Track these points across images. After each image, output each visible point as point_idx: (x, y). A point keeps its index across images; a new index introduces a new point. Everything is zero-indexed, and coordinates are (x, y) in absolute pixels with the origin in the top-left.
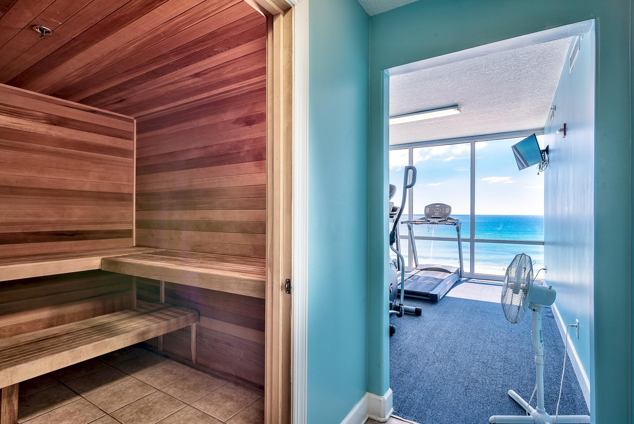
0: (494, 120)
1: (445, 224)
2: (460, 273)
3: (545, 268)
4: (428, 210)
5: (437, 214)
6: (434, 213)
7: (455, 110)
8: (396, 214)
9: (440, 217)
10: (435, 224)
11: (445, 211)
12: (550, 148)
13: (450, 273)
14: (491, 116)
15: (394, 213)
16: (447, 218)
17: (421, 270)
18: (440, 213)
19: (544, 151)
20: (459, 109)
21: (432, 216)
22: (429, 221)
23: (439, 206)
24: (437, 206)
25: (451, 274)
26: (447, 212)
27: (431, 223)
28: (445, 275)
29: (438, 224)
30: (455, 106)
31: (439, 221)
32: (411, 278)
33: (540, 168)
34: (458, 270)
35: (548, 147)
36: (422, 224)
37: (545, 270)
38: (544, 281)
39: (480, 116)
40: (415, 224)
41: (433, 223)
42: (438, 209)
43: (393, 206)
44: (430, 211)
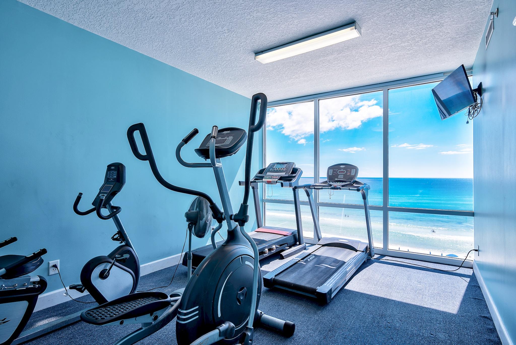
0: (409, 52)
1: (349, 189)
2: (369, 251)
3: (477, 249)
4: (331, 171)
5: (341, 177)
6: (337, 176)
7: (351, 30)
8: (295, 176)
9: (345, 180)
10: (337, 189)
11: (350, 172)
12: (484, 86)
13: (356, 251)
14: (403, 45)
15: (294, 175)
16: (352, 181)
17: (323, 246)
18: (345, 176)
19: (475, 90)
20: (357, 27)
21: (336, 179)
22: (331, 185)
23: (344, 166)
24: (342, 166)
25: (358, 253)
26: (353, 174)
27: (332, 188)
28: (350, 254)
29: (340, 189)
30: (351, 23)
31: (343, 186)
32: (305, 259)
33: (469, 114)
34: (367, 248)
35: (481, 85)
36: (322, 189)
37: (477, 252)
38: (475, 263)
39: (390, 45)
40: (315, 188)
41: (335, 188)
42: (342, 170)
43: (294, 167)
44: (333, 173)
